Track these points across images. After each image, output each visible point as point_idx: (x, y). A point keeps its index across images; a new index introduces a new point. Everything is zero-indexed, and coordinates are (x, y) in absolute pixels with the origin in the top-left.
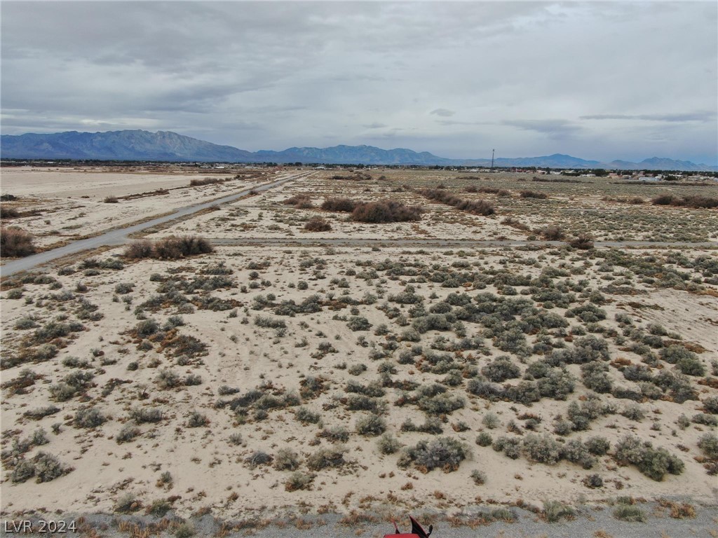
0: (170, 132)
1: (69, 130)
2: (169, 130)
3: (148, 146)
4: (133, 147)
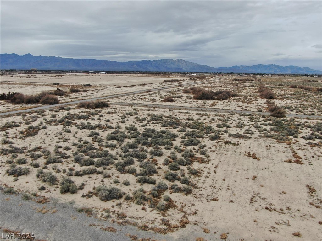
0: (181, 60)
1: (144, 60)
2: (181, 59)
3: (172, 66)
4: (166, 66)
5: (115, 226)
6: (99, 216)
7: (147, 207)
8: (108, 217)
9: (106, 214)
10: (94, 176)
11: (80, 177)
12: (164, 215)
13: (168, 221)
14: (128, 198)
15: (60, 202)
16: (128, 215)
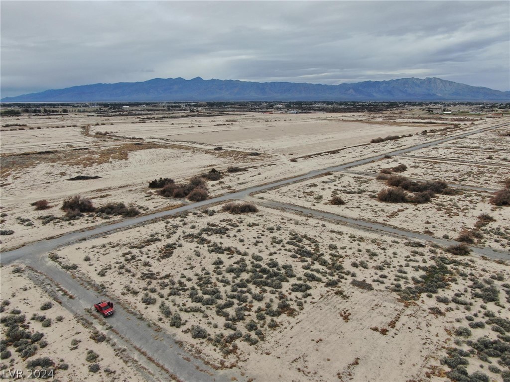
2: (435, 77)
3: (417, 89)
5: (192, 358)
6: (186, 348)
7: (218, 349)
8: (191, 350)
9: (190, 348)
10: (197, 314)
11: (187, 314)
12: (224, 358)
13: (225, 362)
14: (210, 340)
15: (168, 333)
16: (203, 352)
